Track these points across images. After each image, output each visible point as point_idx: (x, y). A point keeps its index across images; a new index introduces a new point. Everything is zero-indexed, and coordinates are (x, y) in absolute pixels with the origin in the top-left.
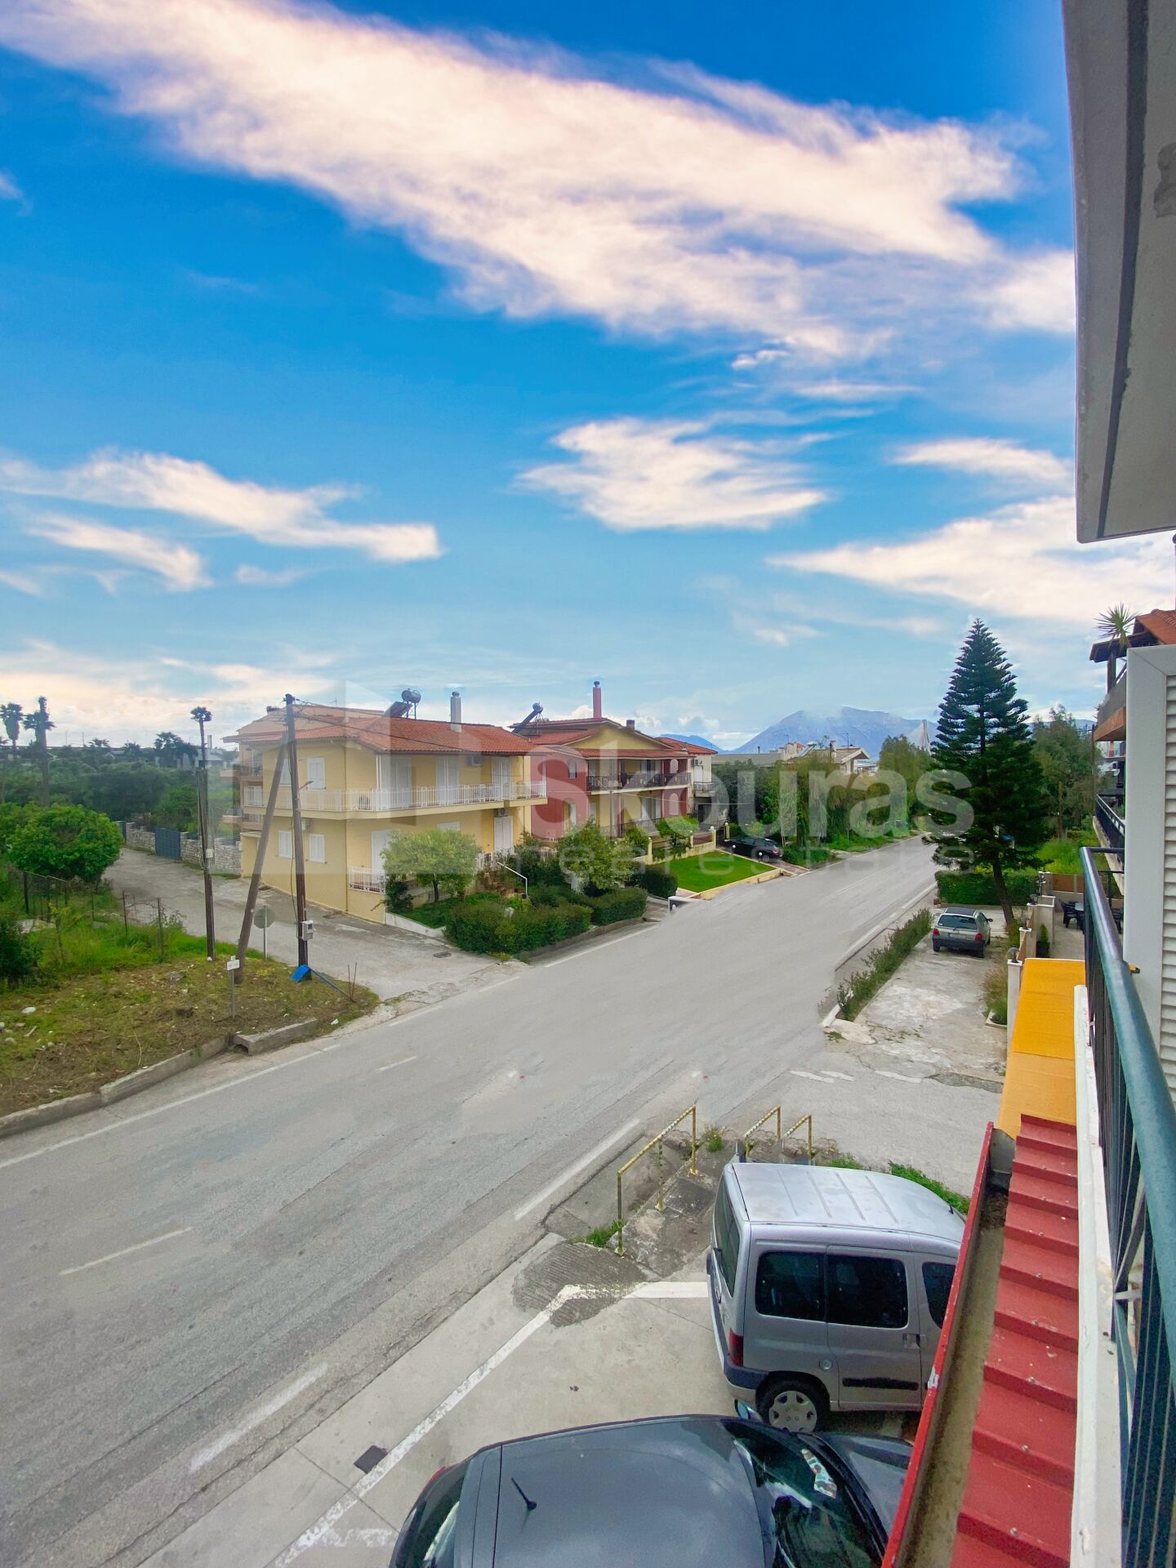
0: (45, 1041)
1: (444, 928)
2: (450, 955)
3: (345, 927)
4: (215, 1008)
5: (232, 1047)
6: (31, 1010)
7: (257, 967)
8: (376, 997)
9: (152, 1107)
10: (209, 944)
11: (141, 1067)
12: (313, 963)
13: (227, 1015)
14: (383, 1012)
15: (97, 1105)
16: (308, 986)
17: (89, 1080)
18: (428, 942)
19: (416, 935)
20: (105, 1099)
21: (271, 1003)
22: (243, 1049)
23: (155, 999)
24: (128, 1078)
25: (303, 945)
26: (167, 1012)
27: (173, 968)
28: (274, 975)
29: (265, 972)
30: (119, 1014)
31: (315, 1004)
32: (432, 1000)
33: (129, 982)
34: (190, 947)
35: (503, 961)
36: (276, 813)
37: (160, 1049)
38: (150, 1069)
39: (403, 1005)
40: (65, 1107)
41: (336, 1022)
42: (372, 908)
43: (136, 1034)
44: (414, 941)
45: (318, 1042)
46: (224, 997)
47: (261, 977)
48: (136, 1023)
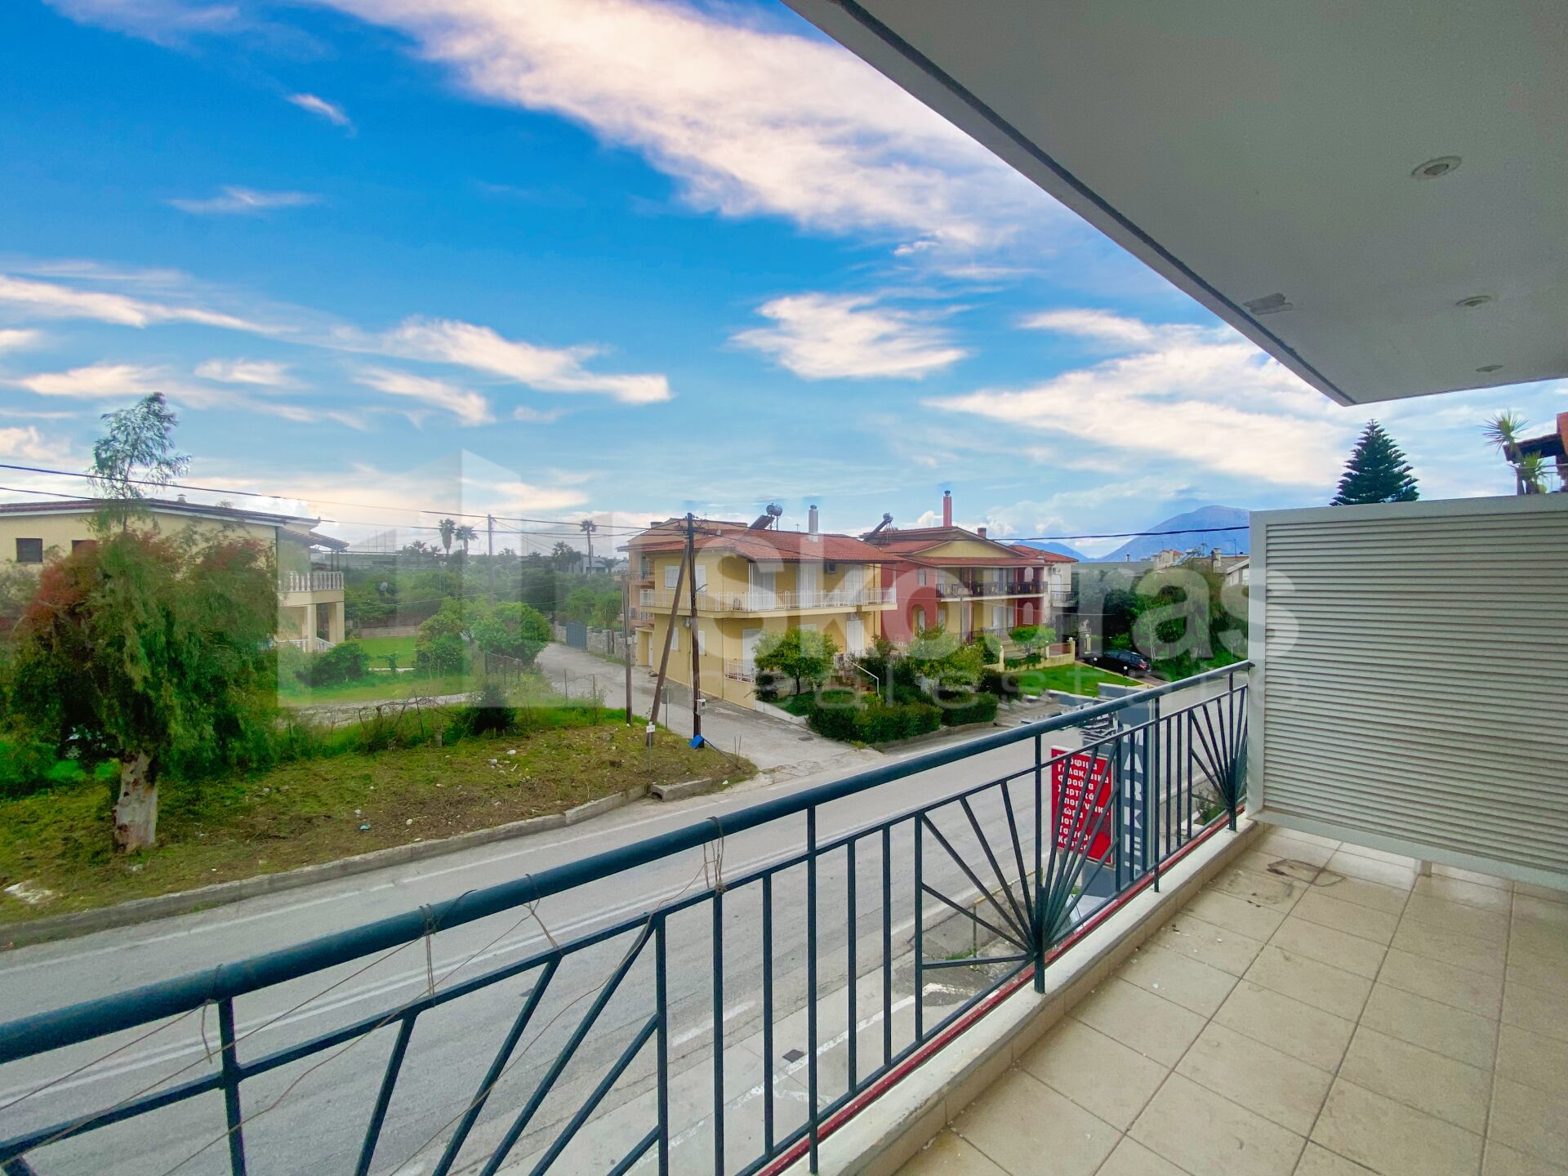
0: (525, 775)
1: (807, 716)
2: (812, 739)
3: (722, 711)
4: (636, 763)
5: (649, 795)
6: (513, 752)
7: (663, 735)
8: (755, 767)
9: (602, 829)
10: (627, 715)
11: (589, 800)
12: (704, 733)
13: (645, 769)
14: (762, 779)
15: (562, 825)
16: (701, 754)
17: (556, 806)
18: (791, 727)
19: (781, 721)
20: (568, 821)
21: (677, 763)
22: (658, 796)
23: (594, 752)
24: (582, 807)
25: (697, 719)
26: (603, 763)
27: (602, 730)
28: (676, 742)
29: (669, 739)
31: (709, 767)
32: (801, 774)
34: (612, 715)
35: (860, 748)
37: (601, 789)
38: (596, 802)
39: (777, 775)
41: (726, 782)
42: (746, 695)
43: (583, 777)
44: (781, 726)
45: (713, 796)
46: (641, 755)
47: (666, 743)
48: (583, 769)
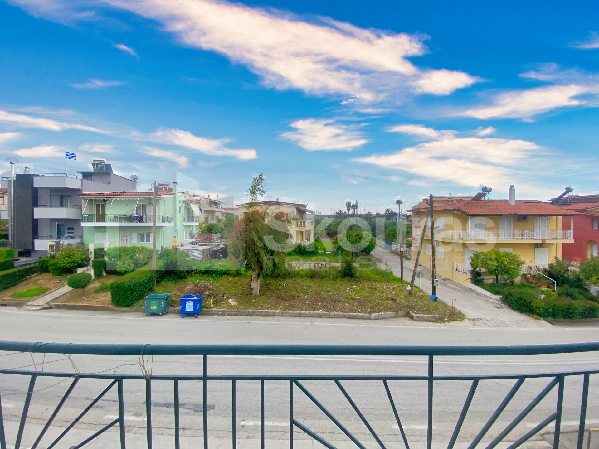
0: (358, 296)
1: (501, 296)
2: (503, 308)
3: (451, 285)
4: (403, 301)
5: (408, 316)
6: (354, 287)
7: (417, 292)
8: (464, 315)
9: (384, 325)
10: (401, 280)
11: (381, 312)
12: (438, 295)
13: (407, 305)
14: (467, 322)
15: (370, 319)
16: (435, 304)
17: (368, 311)
18: (491, 300)
19: (485, 296)
20: (372, 318)
21: (422, 305)
22: (412, 318)
23: (385, 293)
24: (378, 314)
25: (434, 288)
26: (389, 298)
27: (390, 285)
28: (423, 296)
29: (420, 294)
30: (375, 294)
31: (438, 310)
32: (492, 325)
33: (378, 286)
34: (395, 279)
35: (536, 319)
36: (425, 238)
37: (386, 309)
38: (384, 313)
39: (477, 323)
40: (363, 316)
41: (446, 319)
42: (465, 280)
43: (380, 302)
44: (484, 298)
45: (438, 324)
46: (406, 298)
47: (418, 295)
48: (380, 298)
